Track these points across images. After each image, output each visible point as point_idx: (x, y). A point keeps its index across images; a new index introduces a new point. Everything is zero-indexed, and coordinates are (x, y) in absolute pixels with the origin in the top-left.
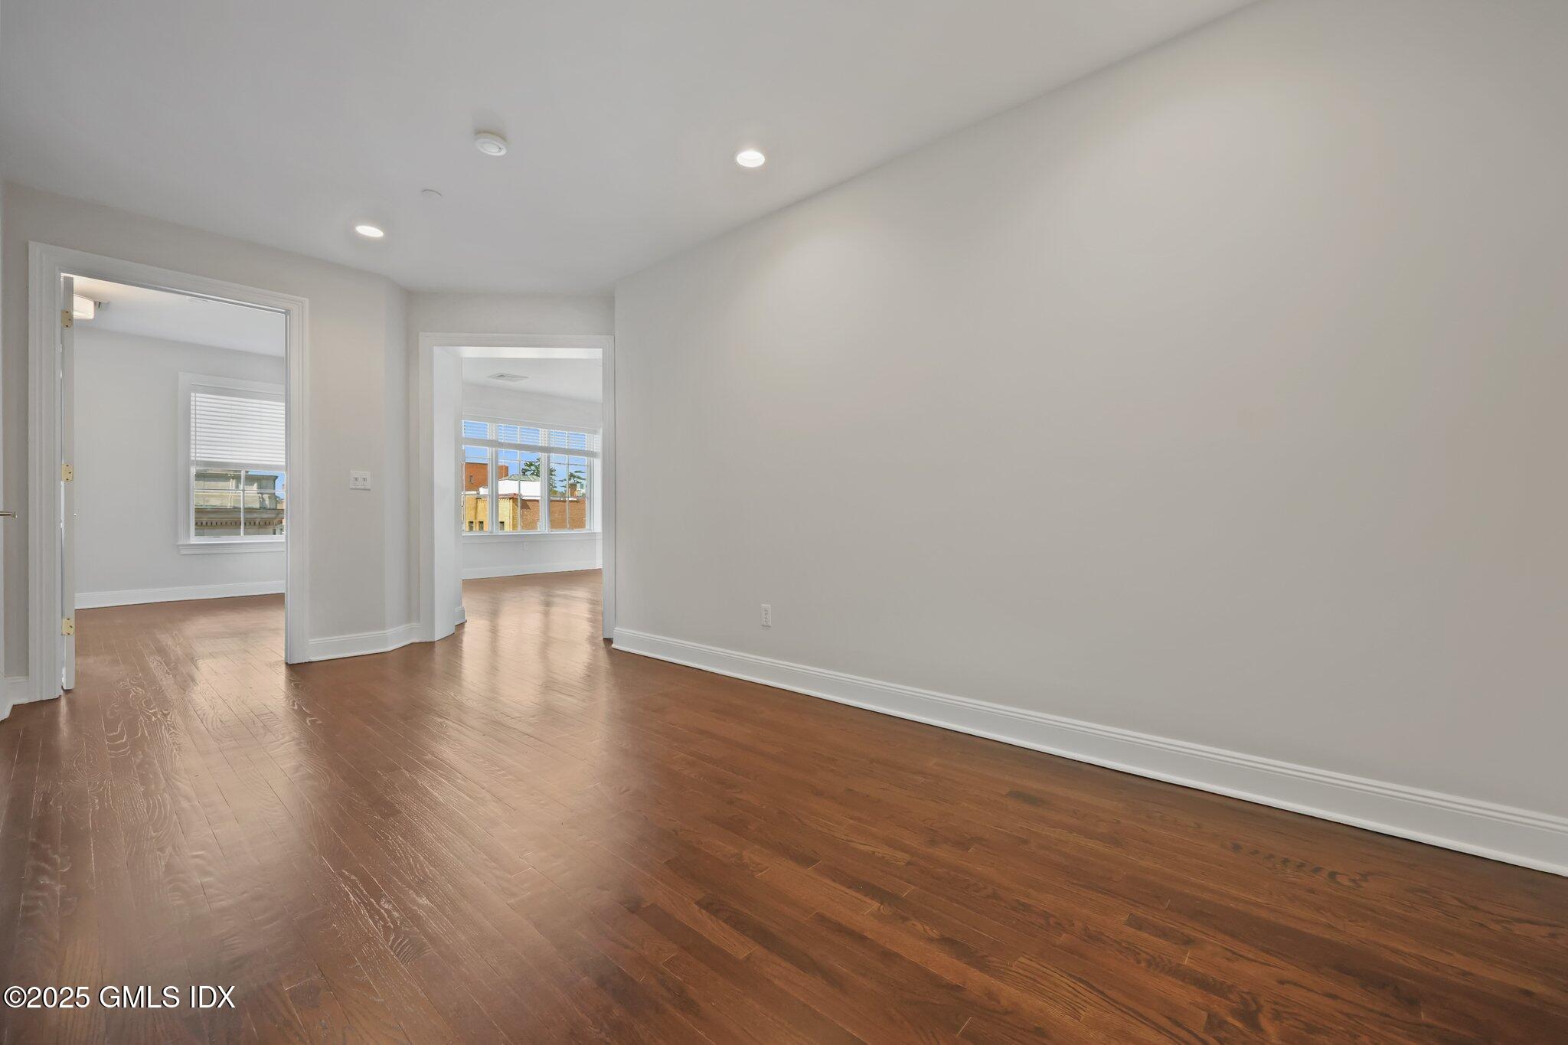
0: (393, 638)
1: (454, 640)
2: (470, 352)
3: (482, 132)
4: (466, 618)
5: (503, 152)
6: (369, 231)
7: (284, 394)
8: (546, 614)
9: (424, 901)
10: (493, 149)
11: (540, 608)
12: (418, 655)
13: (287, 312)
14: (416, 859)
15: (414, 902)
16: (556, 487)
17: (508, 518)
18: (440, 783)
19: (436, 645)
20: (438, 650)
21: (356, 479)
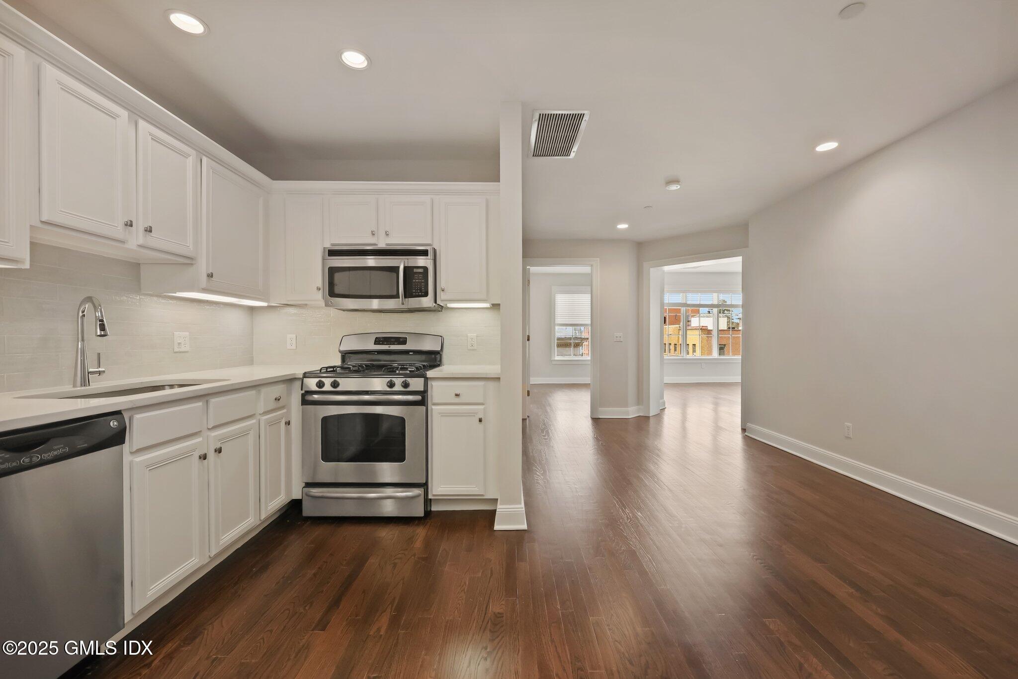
0: (631, 412)
1: (659, 416)
2: (667, 268)
3: (670, 182)
4: (666, 406)
5: (679, 187)
6: (623, 226)
7: (590, 290)
8: (716, 411)
9: (639, 514)
10: (674, 187)
11: (711, 406)
12: (642, 422)
13: (592, 266)
14: (638, 501)
15: (637, 514)
16: (733, 319)
17: (698, 342)
18: (648, 478)
19: (651, 419)
20: (652, 421)
21: (617, 337)
